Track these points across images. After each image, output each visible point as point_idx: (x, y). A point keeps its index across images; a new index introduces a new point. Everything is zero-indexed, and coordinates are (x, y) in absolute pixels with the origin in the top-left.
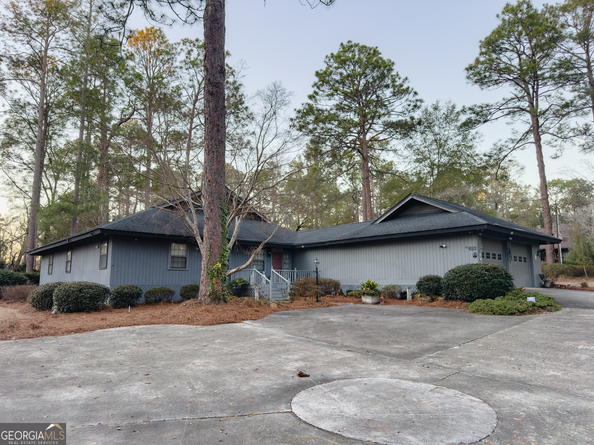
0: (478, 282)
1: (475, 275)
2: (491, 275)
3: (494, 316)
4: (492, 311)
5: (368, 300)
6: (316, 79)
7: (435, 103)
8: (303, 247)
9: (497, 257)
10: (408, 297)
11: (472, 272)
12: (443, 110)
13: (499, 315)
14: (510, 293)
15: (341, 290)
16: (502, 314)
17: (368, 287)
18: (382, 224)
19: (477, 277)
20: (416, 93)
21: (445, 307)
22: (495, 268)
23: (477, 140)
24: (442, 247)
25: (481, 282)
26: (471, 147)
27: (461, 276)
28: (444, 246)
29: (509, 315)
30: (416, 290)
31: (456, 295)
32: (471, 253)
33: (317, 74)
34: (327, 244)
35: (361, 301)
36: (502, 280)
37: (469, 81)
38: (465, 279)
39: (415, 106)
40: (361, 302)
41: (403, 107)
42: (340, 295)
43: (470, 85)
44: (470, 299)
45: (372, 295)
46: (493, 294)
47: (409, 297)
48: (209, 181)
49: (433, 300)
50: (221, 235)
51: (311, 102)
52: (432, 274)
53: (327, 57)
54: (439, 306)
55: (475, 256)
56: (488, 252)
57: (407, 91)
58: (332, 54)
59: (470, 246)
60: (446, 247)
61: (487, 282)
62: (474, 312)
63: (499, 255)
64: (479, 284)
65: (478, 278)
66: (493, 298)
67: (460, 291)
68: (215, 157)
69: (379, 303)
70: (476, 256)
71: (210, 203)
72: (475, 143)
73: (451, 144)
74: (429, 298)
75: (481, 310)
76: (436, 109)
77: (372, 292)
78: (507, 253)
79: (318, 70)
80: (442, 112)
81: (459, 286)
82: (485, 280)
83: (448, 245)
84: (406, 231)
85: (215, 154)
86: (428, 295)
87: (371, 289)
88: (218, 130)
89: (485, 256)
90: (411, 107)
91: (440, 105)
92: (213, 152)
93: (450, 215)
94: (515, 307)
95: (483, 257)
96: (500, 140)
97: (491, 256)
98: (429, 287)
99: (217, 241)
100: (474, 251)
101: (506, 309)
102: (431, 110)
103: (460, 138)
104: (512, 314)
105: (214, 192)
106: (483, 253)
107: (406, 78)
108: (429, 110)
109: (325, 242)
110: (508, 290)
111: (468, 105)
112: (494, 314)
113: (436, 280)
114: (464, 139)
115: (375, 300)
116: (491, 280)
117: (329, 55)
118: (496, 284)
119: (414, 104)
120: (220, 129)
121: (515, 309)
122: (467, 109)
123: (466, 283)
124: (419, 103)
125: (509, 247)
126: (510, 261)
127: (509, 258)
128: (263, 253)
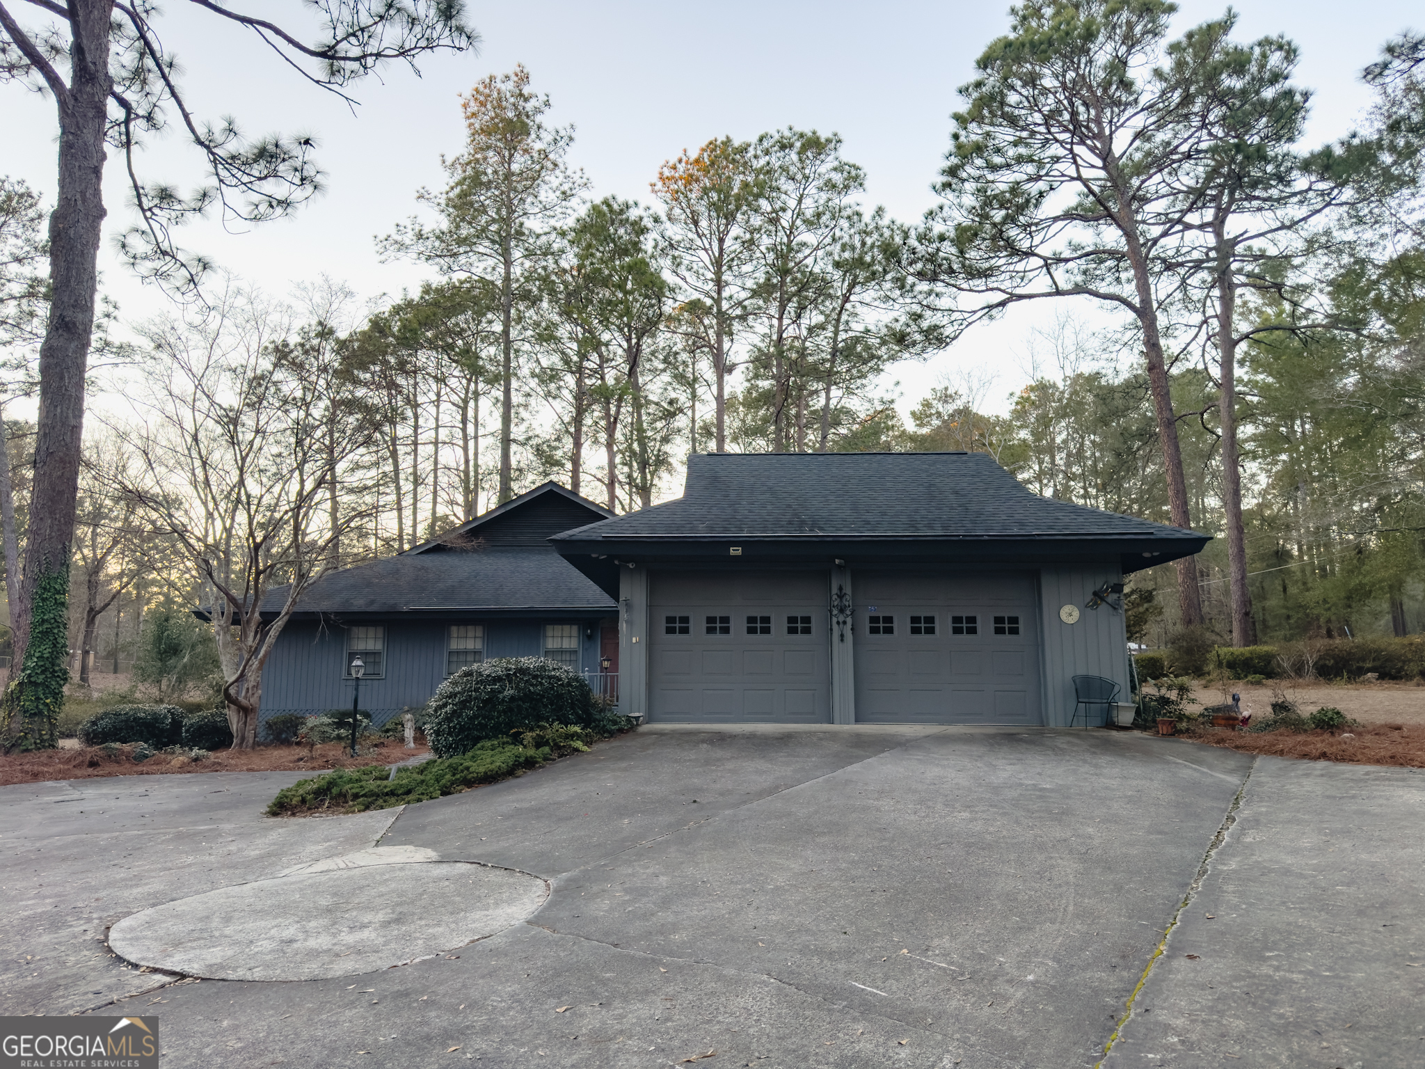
9: (778, 625)
56: (719, 615)
63: (792, 619)
97: (737, 625)
125: (841, 589)
126: (842, 636)
127: (835, 627)
128: (575, 634)
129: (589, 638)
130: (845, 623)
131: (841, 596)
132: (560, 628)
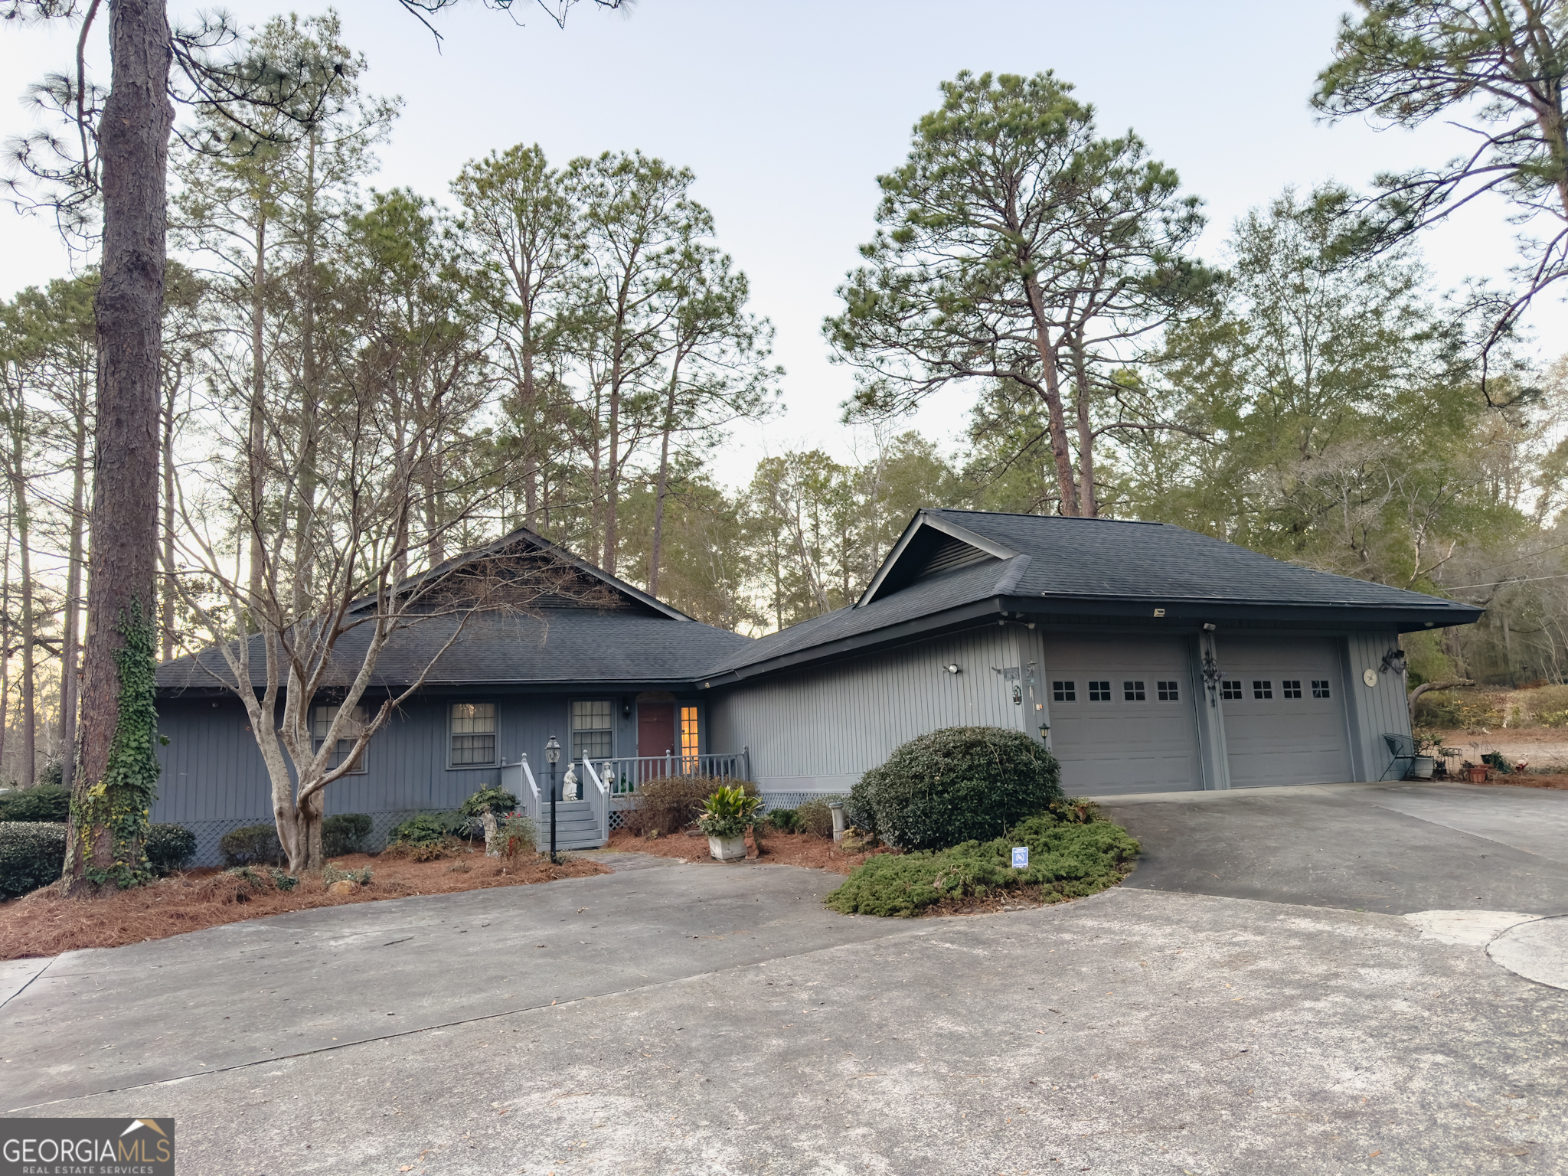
0: (915, 792)
1: (914, 770)
8: (707, 685)
10: (834, 835)
18: (869, 606)
19: (915, 775)
24: (951, 671)
25: (923, 794)
28: (953, 668)
32: (1010, 689)
33: (883, 181)
34: (740, 676)
40: (707, 856)
46: (960, 831)
47: (837, 834)
55: (1017, 699)
56: (1101, 679)
59: (1007, 665)
63: (1162, 685)
69: (743, 857)
78: (1200, 674)
87: (724, 816)
89: (1082, 691)
95: (1070, 697)
100: (1015, 682)
106: (1069, 685)
115: (736, 849)
119: (1178, 215)
125: (1207, 654)
126: (1213, 701)
127: (1207, 692)
128: (606, 711)
129: (627, 715)
130: (1214, 688)
131: (1209, 662)
132: (589, 704)
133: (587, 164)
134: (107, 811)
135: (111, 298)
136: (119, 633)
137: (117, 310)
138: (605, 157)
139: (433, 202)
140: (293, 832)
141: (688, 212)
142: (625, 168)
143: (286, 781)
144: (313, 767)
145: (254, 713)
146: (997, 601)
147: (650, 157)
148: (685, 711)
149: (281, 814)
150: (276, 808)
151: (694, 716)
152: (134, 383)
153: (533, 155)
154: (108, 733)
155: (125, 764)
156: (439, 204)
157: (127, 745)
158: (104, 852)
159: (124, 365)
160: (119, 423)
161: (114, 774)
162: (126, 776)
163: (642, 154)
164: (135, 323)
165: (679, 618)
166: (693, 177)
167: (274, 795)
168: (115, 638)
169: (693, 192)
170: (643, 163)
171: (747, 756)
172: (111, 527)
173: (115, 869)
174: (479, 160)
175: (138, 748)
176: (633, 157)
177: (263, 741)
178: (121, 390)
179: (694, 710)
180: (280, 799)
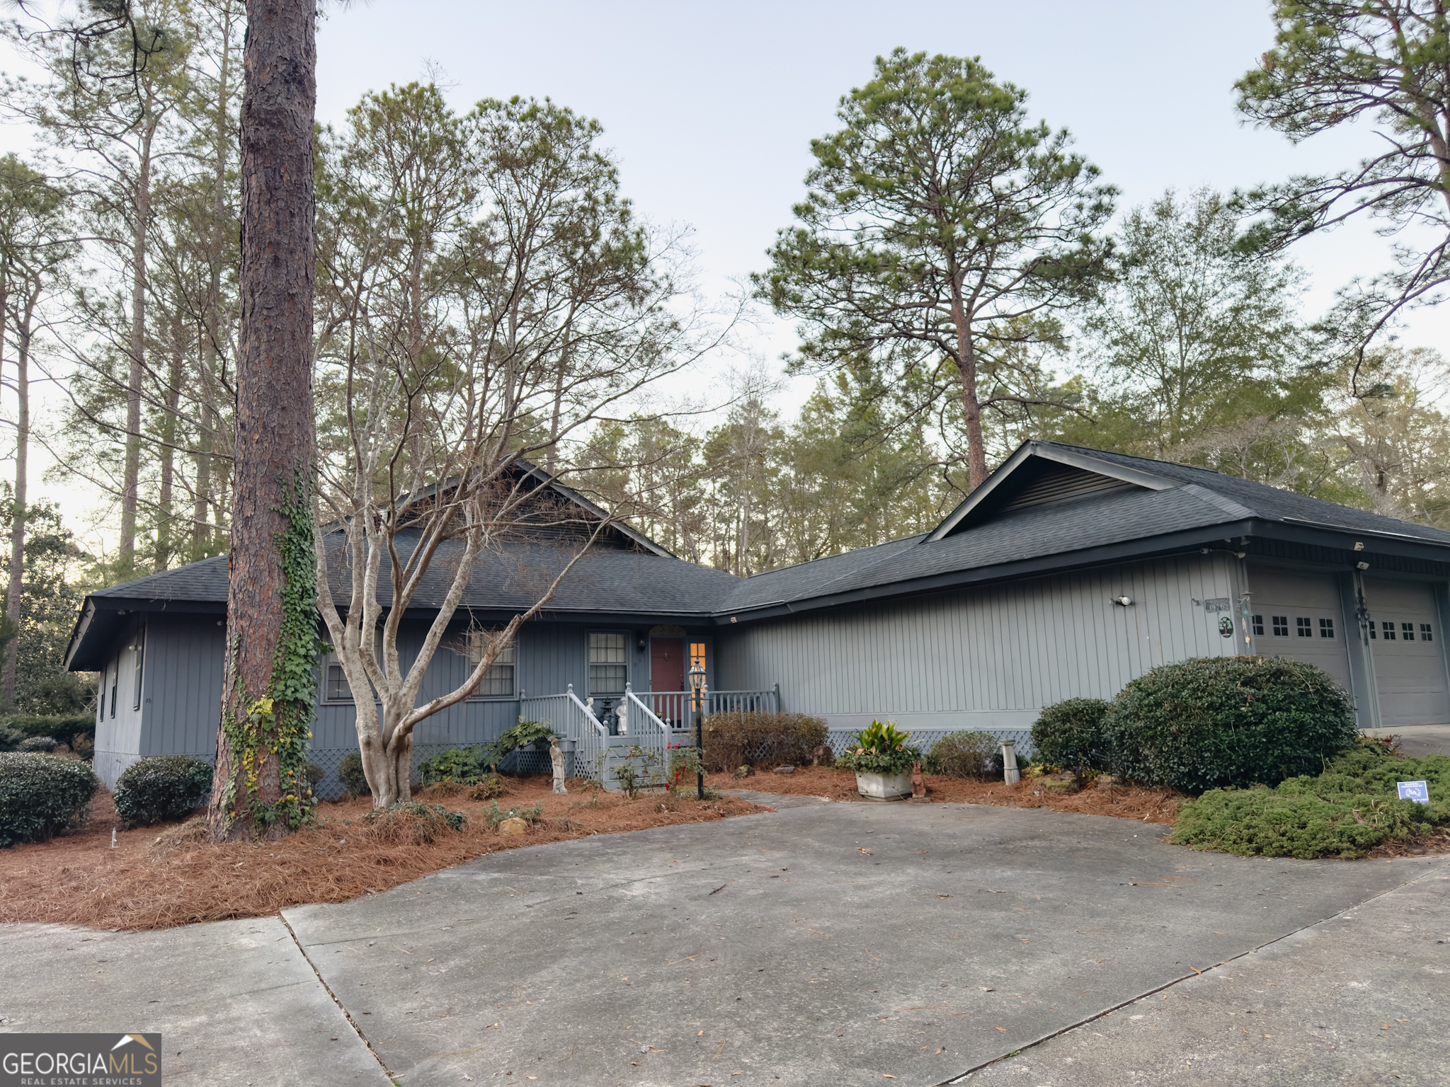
0: (1216, 725)
1: (1206, 701)
2: (1263, 700)
3: (1256, 860)
4: (1250, 841)
5: (873, 785)
6: (814, 162)
7: (1160, 197)
8: (734, 620)
9: (1316, 628)
10: (1006, 773)
11: (1195, 690)
12: (1188, 214)
13: (1277, 855)
14: (1340, 763)
15: (828, 751)
16: (1289, 854)
17: (873, 743)
18: (948, 540)
19: (1211, 706)
20: (1094, 171)
21: (1109, 813)
22: (1278, 673)
23: (1289, 288)
24: (1120, 604)
25: (1227, 726)
26: (1273, 313)
27: (1158, 704)
28: (1125, 600)
29: (1315, 857)
30: (1027, 749)
31: (1149, 771)
32: (1214, 620)
33: (816, 147)
34: (792, 610)
35: (856, 789)
36: (1307, 717)
37: (1246, 117)
38: (1174, 715)
39: (1098, 208)
40: (854, 793)
41: (1062, 213)
42: (821, 764)
43: (1249, 127)
44: (1192, 786)
45: (885, 771)
46: (1275, 766)
47: (1010, 772)
48: (243, 426)
49: (1081, 784)
50: (276, 603)
51: (801, 224)
52: (1085, 695)
53: (842, 100)
54: (1092, 809)
55: (1226, 632)
56: (1280, 614)
57: (1073, 170)
58: (855, 91)
59: (1209, 596)
60: (1132, 604)
61: (1249, 724)
62: (1188, 842)
63: (1322, 622)
64: (1220, 731)
65: (1218, 709)
66: (1274, 783)
67: (1157, 756)
68: (263, 347)
69: (910, 795)
70: (1230, 631)
71: (242, 498)
72: (1284, 299)
73: (1217, 309)
74: (1068, 778)
75: (1214, 834)
76: (1164, 212)
77: (885, 760)
78: (1354, 613)
79: (820, 137)
80: (1183, 220)
81: (1153, 738)
82: (1240, 717)
83: (1139, 598)
84: (1003, 559)
85: (265, 338)
86: (1067, 767)
87: (883, 751)
88: (276, 259)
89: (1268, 626)
90: (1086, 213)
91: (1177, 202)
92: (257, 330)
93: (1145, 499)
94: (1339, 826)
95: (1260, 631)
96: (1356, 281)
97: (1292, 627)
98: (1068, 740)
99: (262, 625)
100: (1224, 614)
101: (1304, 834)
102: (1149, 218)
103: (1239, 288)
104: (1327, 853)
105: (254, 459)
106: (1258, 619)
107: (1065, 133)
108: (1143, 218)
109: (784, 605)
110: (1331, 752)
111: (1247, 187)
112: (1258, 851)
113: (1090, 713)
114: (1254, 290)
115: (897, 785)
116: (1264, 715)
117: (849, 96)
118: (1281, 731)
119: (1093, 202)
120: (282, 255)
121: (1342, 834)
122: (1246, 198)
123: (1174, 729)
124: (1106, 199)
128: (620, 644)
129: (641, 649)
132: (603, 636)
133: (498, 107)
134: (273, 733)
135: (267, 112)
136: (282, 516)
137: (273, 126)
138: (515, 101)
139: (330, 129)
140: (383, 764)
141: (591, 164)
142: (532, 114)
143: (372, 706)
144: (404, 690)
145: (335, 628)
146: (1249, 525)
147: (559, 105)
148: (693, 646)
149: (368, 744)
150: (361, 737)
151: (702, 652)
152: (292, 215)
153: (427, 94)
154: (271, 636)
155: (293, 675)
156: (337, 132)
157: (296, 653)
158: (271, 782)
159: (281, 194)
160: (276, 261)
161: (281, 687)
162: (296, 690)
163: (552, 102)
164: (291, 145)
165: (661, 553)
166: (601, 129)
167: (360, 722)
168: (277, 519)
169: (598, 145)
170: (551, 111)
171: (777, 694)
172: (270, 386)
173: (284, 805)
174: (378, 92)
175: (305, 657)
176: (542, 104)
177: (347, 659)
178: (278, 223)
179: (702, 646)
180: (367, 727)
